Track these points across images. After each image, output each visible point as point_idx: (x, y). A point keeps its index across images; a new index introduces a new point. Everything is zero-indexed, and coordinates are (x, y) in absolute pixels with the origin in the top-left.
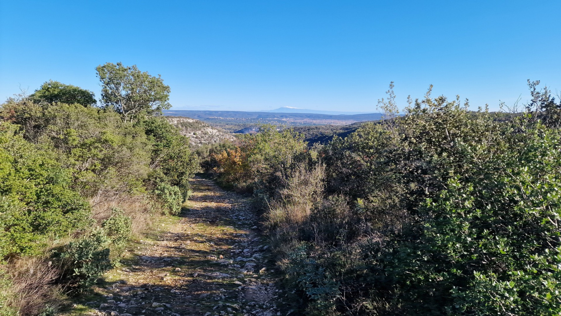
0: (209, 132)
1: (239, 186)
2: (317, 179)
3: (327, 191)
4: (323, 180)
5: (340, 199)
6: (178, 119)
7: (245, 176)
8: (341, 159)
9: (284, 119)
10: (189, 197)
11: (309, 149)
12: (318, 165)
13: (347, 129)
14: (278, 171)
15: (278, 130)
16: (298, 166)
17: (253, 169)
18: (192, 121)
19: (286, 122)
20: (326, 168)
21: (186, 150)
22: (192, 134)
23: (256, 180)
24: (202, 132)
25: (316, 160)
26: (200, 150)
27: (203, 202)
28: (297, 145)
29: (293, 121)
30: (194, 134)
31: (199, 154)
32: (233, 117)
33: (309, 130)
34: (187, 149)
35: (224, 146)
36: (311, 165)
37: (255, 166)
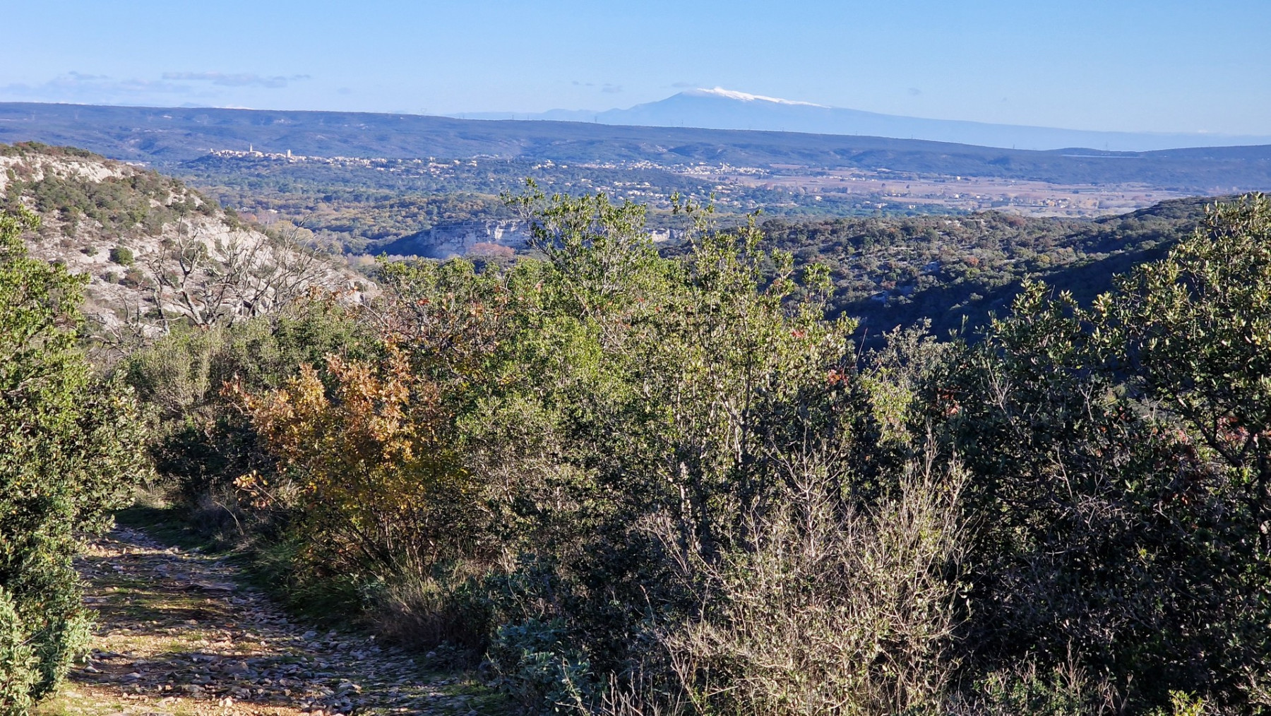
0: (211, 246)
1: (399, 599)
2: (907, 560)
3: (973, 641)
4: (949, 572)
5: (1058, 698)
6: (16, 160)
7: (436, 537)
8: (1068, 436)
9: (699, 171)
10: (77, 661)
11: (862, 366)
12: (919, 474)
13: (1106, 242)
14: (649, 508)
15: (656, 237)
16: (785, 474)
17: (490, 492)
18: (106, 173)
19: (708, 187)
20: (965, 494)
21: (61, 354)
22: (103, 256)
23: (509, 562)
24: (166, 243)
25: (906, 438)
26: (151, 359)
27: (165, 694)
28: (783, 334)
29: (754, 184)
30: (115, 257)
31: (142, 381)
32: (366, 150)
33: (857, 241)
34: (71, 351)
35: (304, 338)
36: (871, 473)
37: (505, 471)
